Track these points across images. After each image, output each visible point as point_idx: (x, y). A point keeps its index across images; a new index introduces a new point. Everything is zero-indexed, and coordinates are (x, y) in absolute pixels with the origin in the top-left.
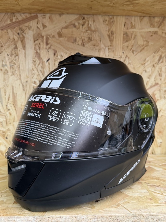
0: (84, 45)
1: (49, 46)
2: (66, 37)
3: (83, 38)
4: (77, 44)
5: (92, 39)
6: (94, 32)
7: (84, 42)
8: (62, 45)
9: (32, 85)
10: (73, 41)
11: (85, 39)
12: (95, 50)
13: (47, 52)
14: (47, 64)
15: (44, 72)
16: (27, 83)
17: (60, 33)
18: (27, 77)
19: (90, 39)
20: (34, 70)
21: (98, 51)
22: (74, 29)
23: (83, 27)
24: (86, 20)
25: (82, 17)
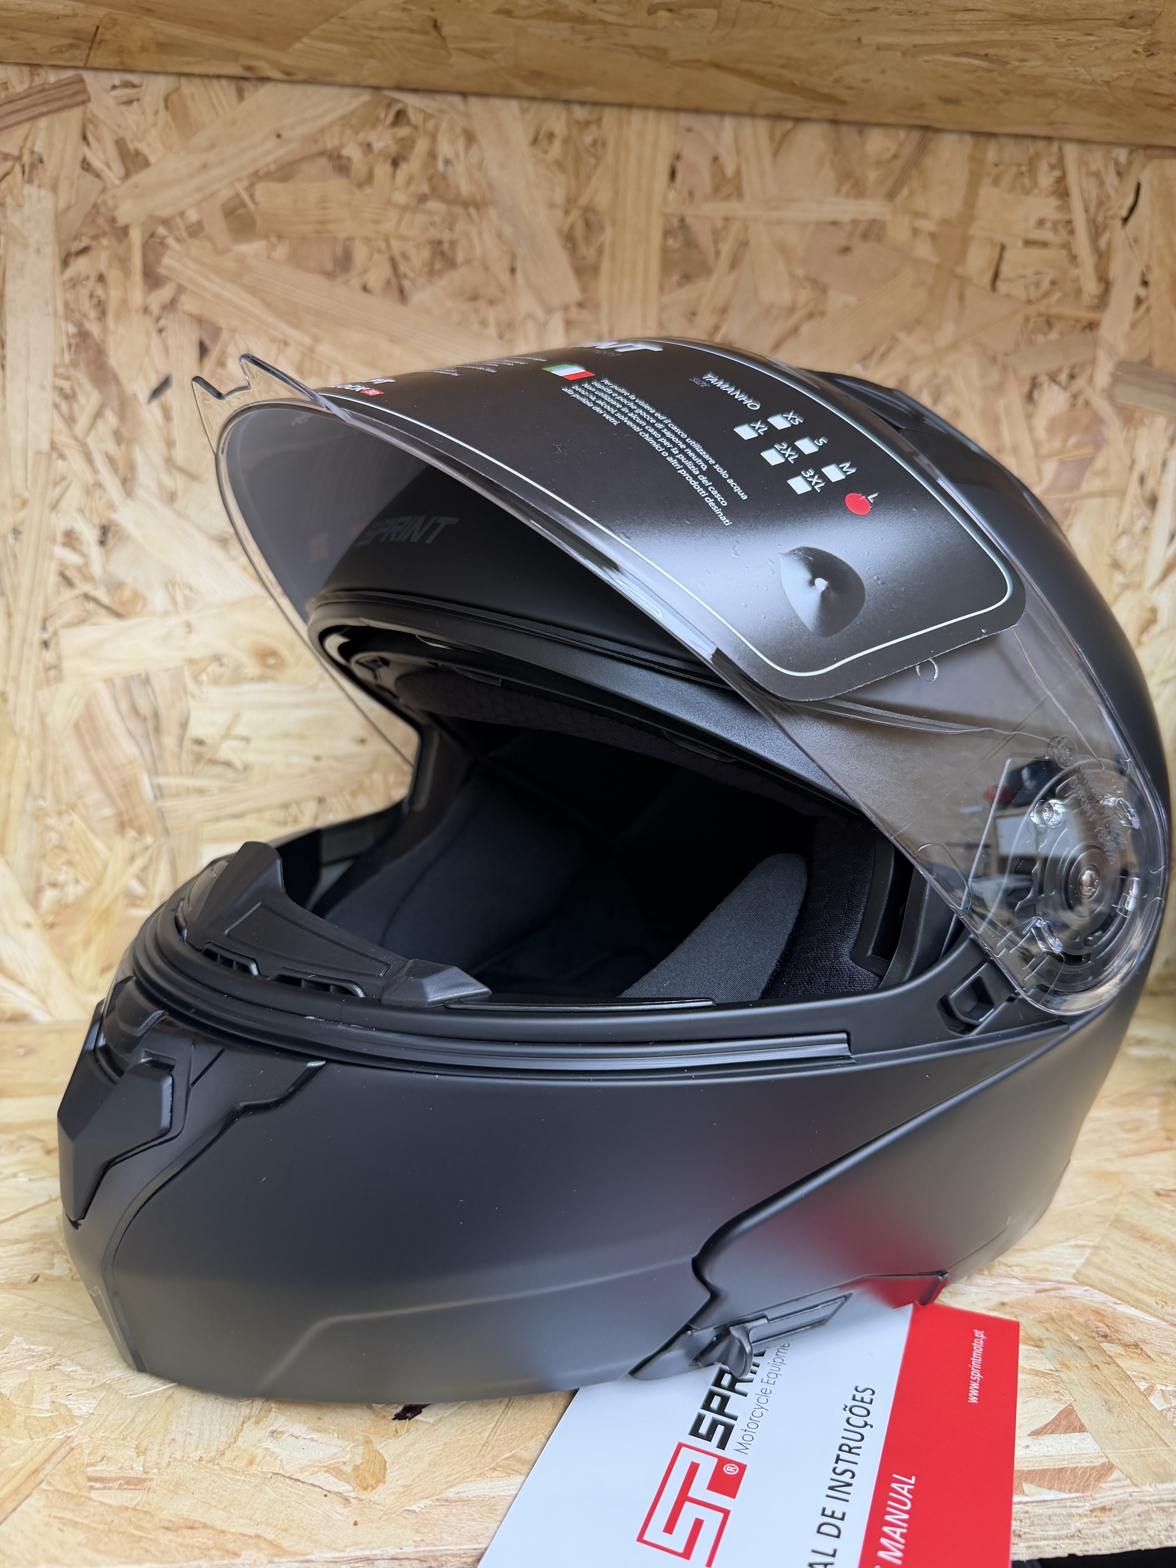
0: (402, 295)
1: (165, 293)
2: (280, 237)
3: (396, 246)
4: (356, 282)
5: (460, 258)
6: (472, 210)
7: (405, 276)
8: (253, 291)
9: (51, 557)
10: (329, 266)
11: (412, 252)
12: (476, 327)
13: (154, 335)
14: (151, 414)
15: (132, 467)
16: (16, 539)
17: (240, 212)
18: (18, 503)
19: (442, 253)
20: (62, 456)
21: (501, 337)
22: (336, 185)
23: (393, 176)
24: (416, 128)
25: (389, 106)
